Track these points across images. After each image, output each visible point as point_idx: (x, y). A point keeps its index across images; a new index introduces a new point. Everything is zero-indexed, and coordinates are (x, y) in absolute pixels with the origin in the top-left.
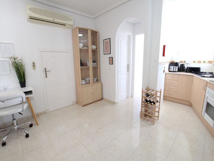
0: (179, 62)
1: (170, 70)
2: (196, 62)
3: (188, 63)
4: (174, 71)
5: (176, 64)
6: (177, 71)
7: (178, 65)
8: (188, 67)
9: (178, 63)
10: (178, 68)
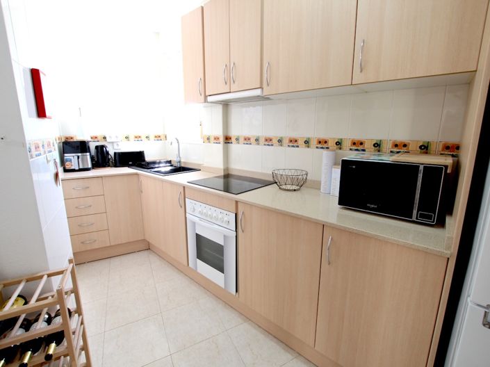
0: (90, 139)
1: (67, 167)
2: (132, 138)
3: (113, 143)
4: (81, 167)
5: (82, 147)
6: (90, 166)
7: (89, 147)
8: (117, 151)
9: (88, 142)
10: (92, 158)
